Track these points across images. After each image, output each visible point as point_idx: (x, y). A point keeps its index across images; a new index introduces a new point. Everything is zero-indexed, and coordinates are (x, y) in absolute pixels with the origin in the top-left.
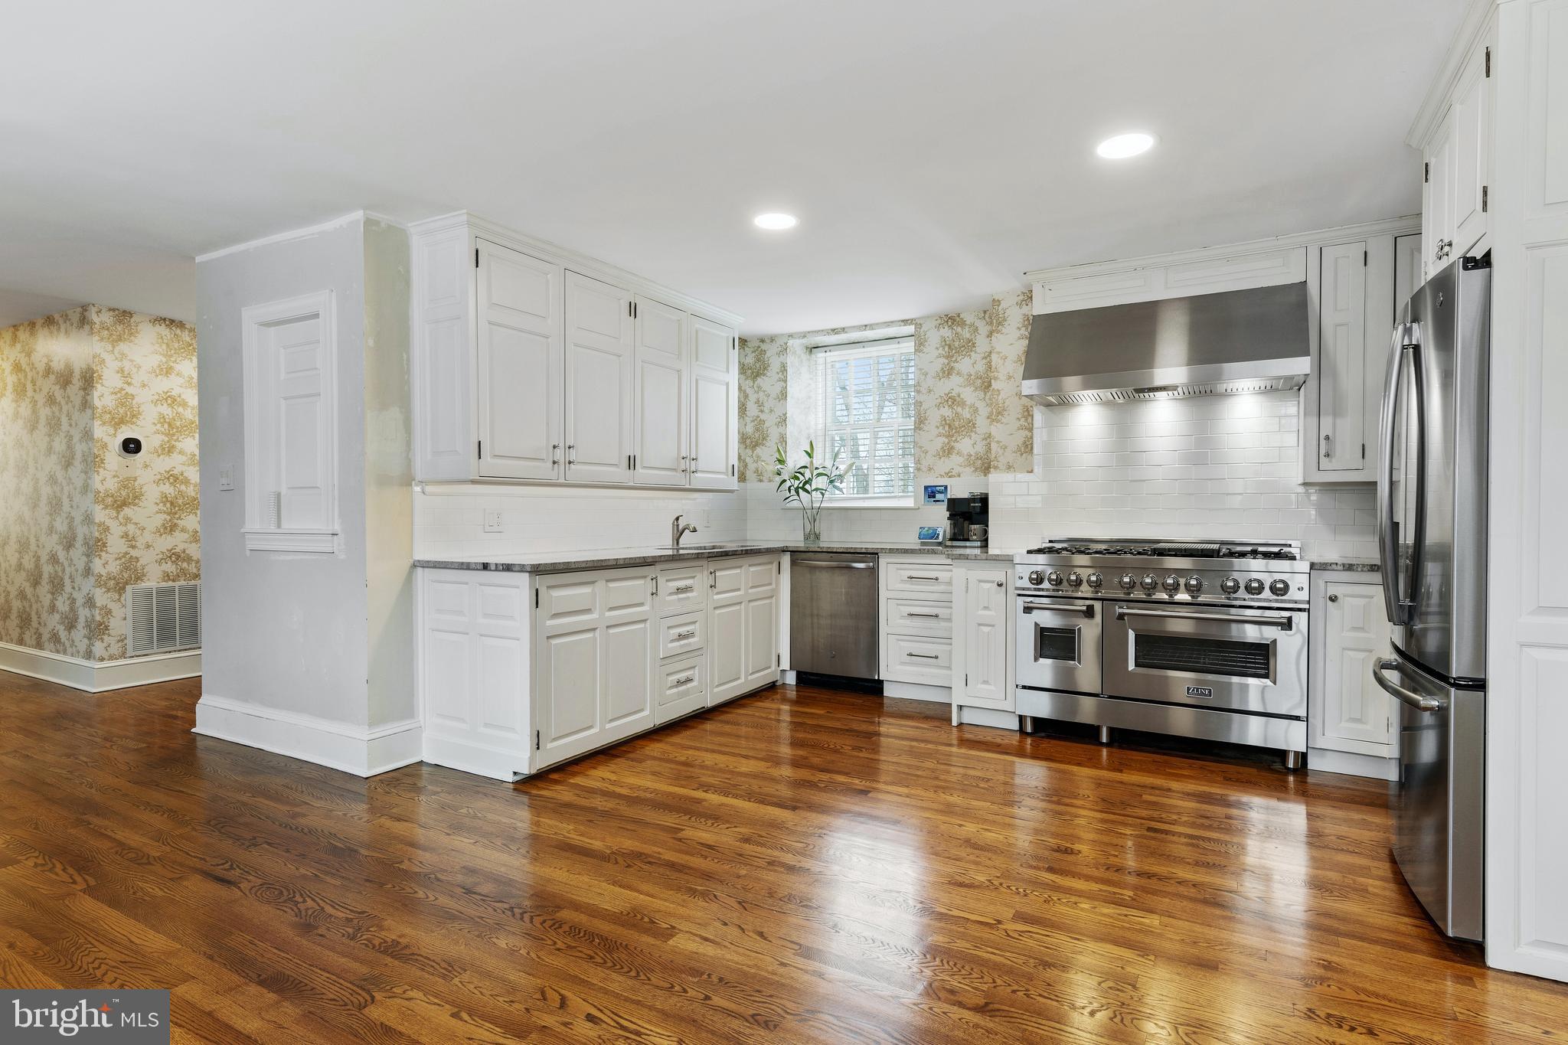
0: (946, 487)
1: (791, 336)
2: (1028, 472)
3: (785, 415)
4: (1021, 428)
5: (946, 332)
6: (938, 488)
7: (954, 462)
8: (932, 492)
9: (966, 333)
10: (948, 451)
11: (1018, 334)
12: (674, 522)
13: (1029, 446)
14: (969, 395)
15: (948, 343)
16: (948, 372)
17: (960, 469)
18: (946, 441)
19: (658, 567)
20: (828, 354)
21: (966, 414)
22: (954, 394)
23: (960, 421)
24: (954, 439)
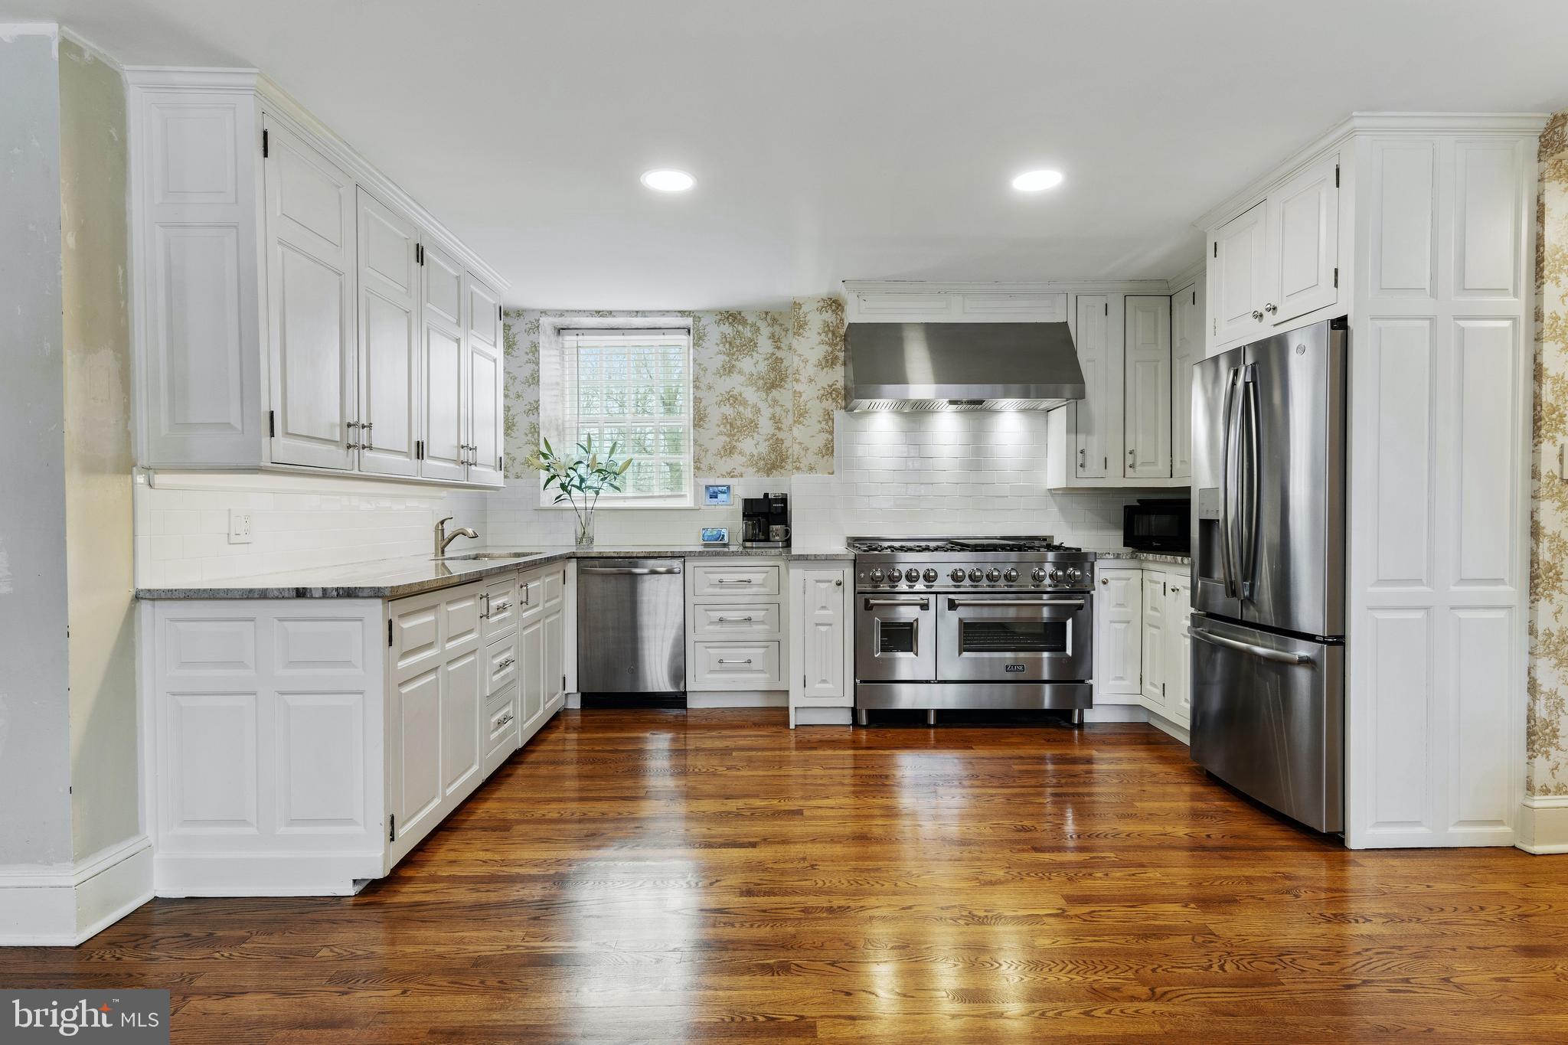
0: (729, 487)
1: (544, 312)
2: (829, 474)
3: (537, 402)
4: (822, 431)
5: (726, 329)
6: (720, 488)
7: (736, 461)
8: (714, 492)
9: (747, 332)
10: (730, 451)
11: (818, 339)
12: (437, 526)
13: (831, 449)
14: (751, 395)
15: (728, 340)
16: (729, 370)
17: (743, 469)
18: (728, 440)
19: (485, 582)
20: (580, 337)
21: (748, 413)
22: (735, 392)
23: (742, 421)
24: (736, 438)
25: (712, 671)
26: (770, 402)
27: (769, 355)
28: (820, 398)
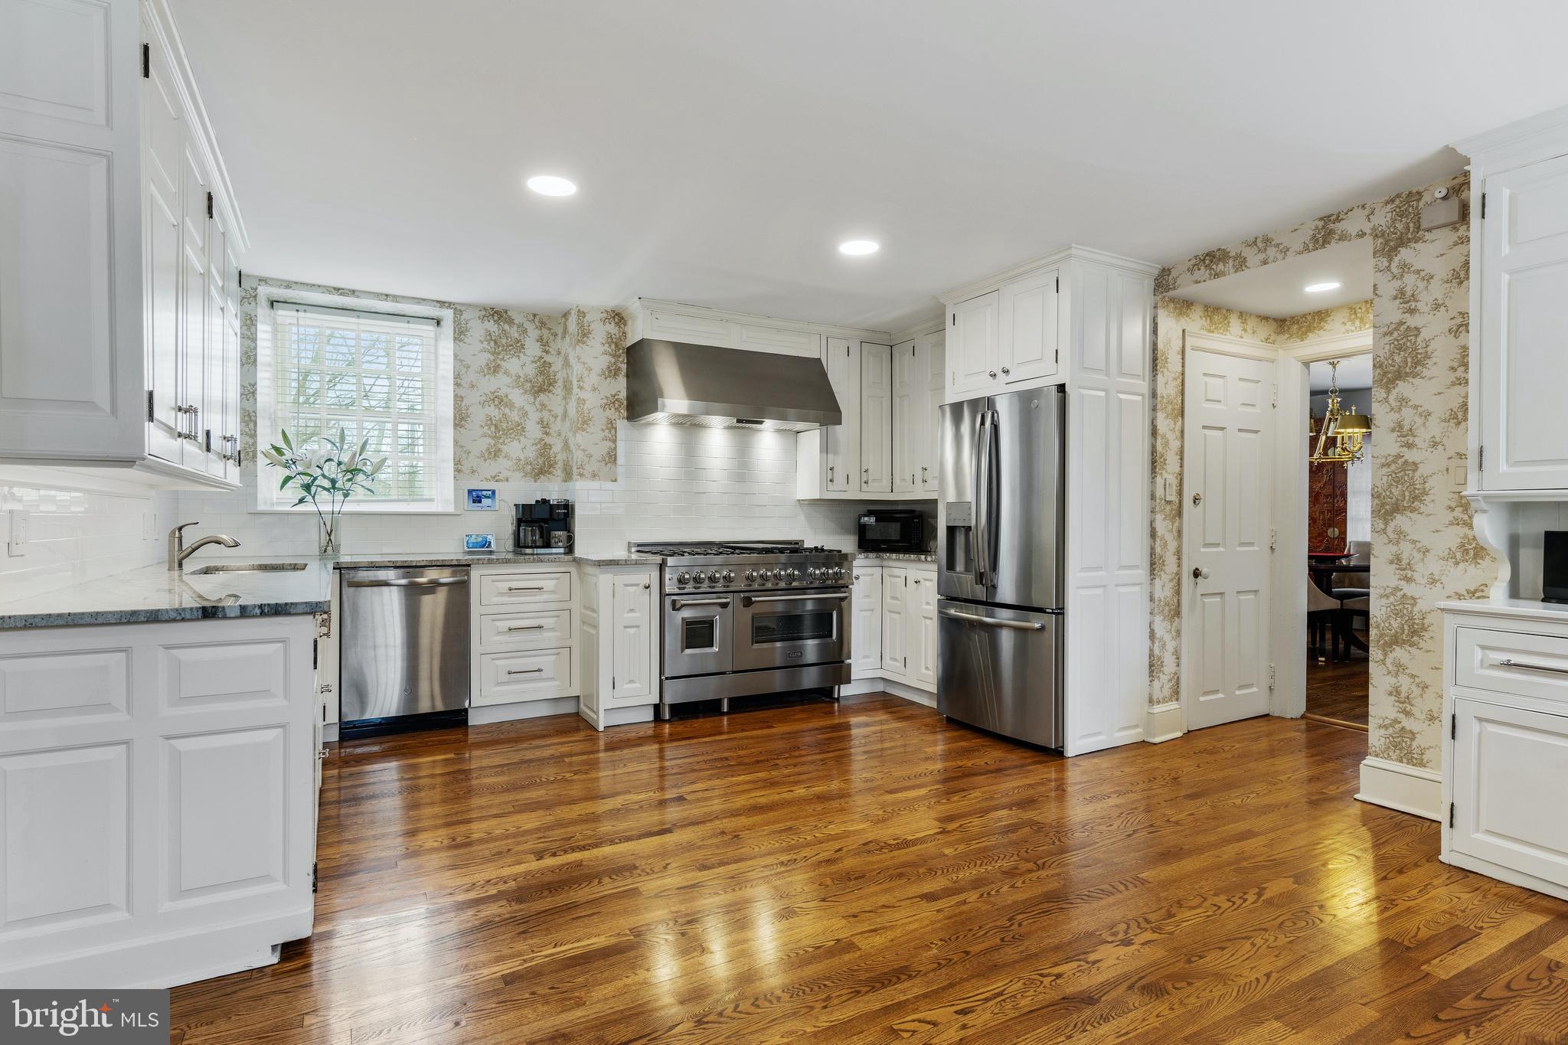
0: (494, 492)
1: (263, 280)
2: (612, 481)
4: (605, 439)
5: (491, 326)
6: (484, 493)
7: (501, 465)
8: (478, 497)
9: (514, 333)
10: (495, 453)
11: (602, 349)
12: (173, 532)
13: (613, 457)
14: (518, 397)
15: (493, 338)
16: (494, 369)
17: (509, 474)
18: (493, 442)
20: (301, 314)
21: (515, 416)
22: (501, 393)
23: (508, 423)
24: (501, 441)
25: (499, 684)
26: (538, 407)
27: (537, 358)
28: (604, 407)
